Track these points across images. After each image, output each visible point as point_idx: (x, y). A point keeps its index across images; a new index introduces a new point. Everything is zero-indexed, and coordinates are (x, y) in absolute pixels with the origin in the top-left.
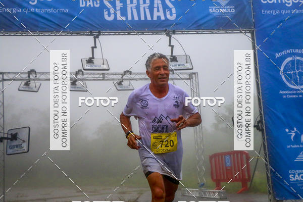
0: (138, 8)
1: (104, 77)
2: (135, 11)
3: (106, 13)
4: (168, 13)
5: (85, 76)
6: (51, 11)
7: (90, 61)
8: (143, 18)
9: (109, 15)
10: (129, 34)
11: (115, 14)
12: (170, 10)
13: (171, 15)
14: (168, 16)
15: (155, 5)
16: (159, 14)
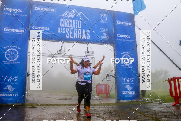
0: (77, 34)
1: (63, 56)
2: (76, 35)
3: (67, 35)
4: (87, 37)
5: (57, 55)
6: (48, 33)
7: (60, 51)
8: (79, 38)
9: (68, 36)
10: (74, 42)
11: (70, 36)
12: (88, 36)
13: (88, 37)
14: (87, 38)
15: (83, 34)
16: (84, 37)
